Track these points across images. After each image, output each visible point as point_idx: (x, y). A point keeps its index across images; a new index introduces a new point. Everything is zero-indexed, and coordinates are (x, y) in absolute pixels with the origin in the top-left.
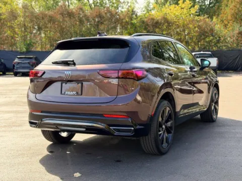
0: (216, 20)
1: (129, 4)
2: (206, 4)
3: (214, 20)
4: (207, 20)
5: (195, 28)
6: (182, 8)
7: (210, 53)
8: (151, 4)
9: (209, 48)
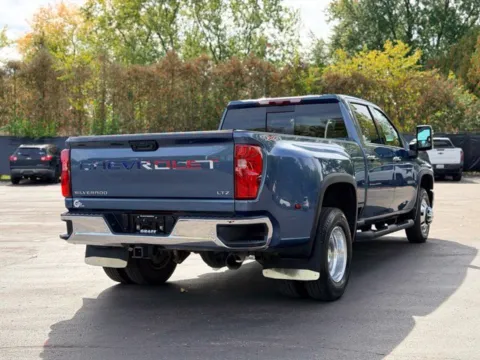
0: (454, 77)
1: (285, 48)
2: (431, 44)
3: (450, 77)
4: (438, 76)
5: (415, 92)
6: (390, 57)
7: (447, 139)
8: (325, 46)
9: (443, 130)
